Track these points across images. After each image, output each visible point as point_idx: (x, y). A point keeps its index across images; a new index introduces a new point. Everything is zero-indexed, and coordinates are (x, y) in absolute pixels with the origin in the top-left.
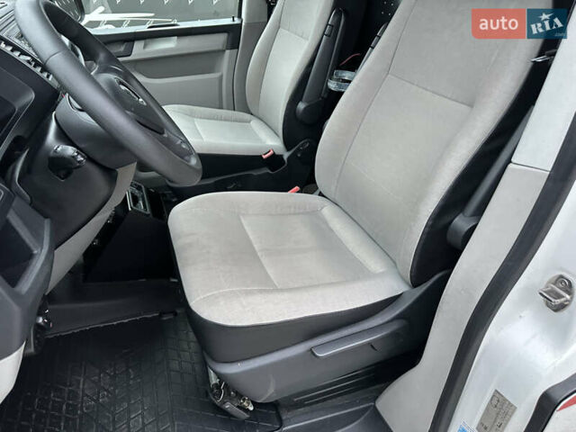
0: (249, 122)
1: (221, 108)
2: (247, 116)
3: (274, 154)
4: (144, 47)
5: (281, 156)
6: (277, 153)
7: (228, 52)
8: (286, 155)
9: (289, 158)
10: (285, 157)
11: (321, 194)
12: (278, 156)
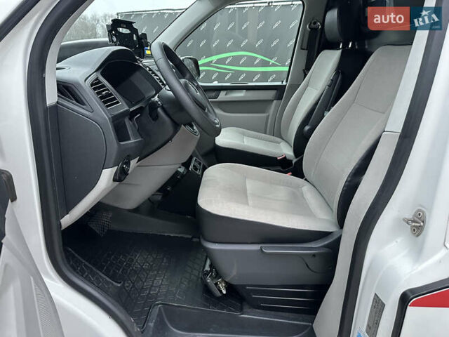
0: (279, 143)
1: (265, 133)
2: (279, 140)
3: (285, 158)
4: (226, 94)
5: (291, 161)
6: (288, 158)
7: (275, 101)
8: (294, 161)
9: (295, 163)
10: (293, 162)
11: (306, 180)
12: (289, 160)
